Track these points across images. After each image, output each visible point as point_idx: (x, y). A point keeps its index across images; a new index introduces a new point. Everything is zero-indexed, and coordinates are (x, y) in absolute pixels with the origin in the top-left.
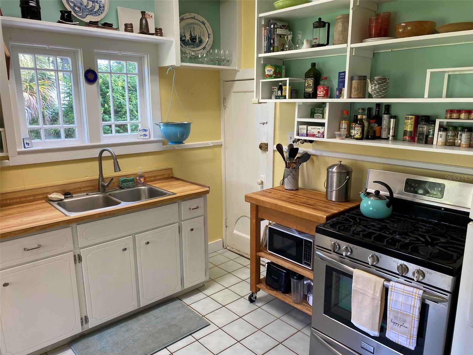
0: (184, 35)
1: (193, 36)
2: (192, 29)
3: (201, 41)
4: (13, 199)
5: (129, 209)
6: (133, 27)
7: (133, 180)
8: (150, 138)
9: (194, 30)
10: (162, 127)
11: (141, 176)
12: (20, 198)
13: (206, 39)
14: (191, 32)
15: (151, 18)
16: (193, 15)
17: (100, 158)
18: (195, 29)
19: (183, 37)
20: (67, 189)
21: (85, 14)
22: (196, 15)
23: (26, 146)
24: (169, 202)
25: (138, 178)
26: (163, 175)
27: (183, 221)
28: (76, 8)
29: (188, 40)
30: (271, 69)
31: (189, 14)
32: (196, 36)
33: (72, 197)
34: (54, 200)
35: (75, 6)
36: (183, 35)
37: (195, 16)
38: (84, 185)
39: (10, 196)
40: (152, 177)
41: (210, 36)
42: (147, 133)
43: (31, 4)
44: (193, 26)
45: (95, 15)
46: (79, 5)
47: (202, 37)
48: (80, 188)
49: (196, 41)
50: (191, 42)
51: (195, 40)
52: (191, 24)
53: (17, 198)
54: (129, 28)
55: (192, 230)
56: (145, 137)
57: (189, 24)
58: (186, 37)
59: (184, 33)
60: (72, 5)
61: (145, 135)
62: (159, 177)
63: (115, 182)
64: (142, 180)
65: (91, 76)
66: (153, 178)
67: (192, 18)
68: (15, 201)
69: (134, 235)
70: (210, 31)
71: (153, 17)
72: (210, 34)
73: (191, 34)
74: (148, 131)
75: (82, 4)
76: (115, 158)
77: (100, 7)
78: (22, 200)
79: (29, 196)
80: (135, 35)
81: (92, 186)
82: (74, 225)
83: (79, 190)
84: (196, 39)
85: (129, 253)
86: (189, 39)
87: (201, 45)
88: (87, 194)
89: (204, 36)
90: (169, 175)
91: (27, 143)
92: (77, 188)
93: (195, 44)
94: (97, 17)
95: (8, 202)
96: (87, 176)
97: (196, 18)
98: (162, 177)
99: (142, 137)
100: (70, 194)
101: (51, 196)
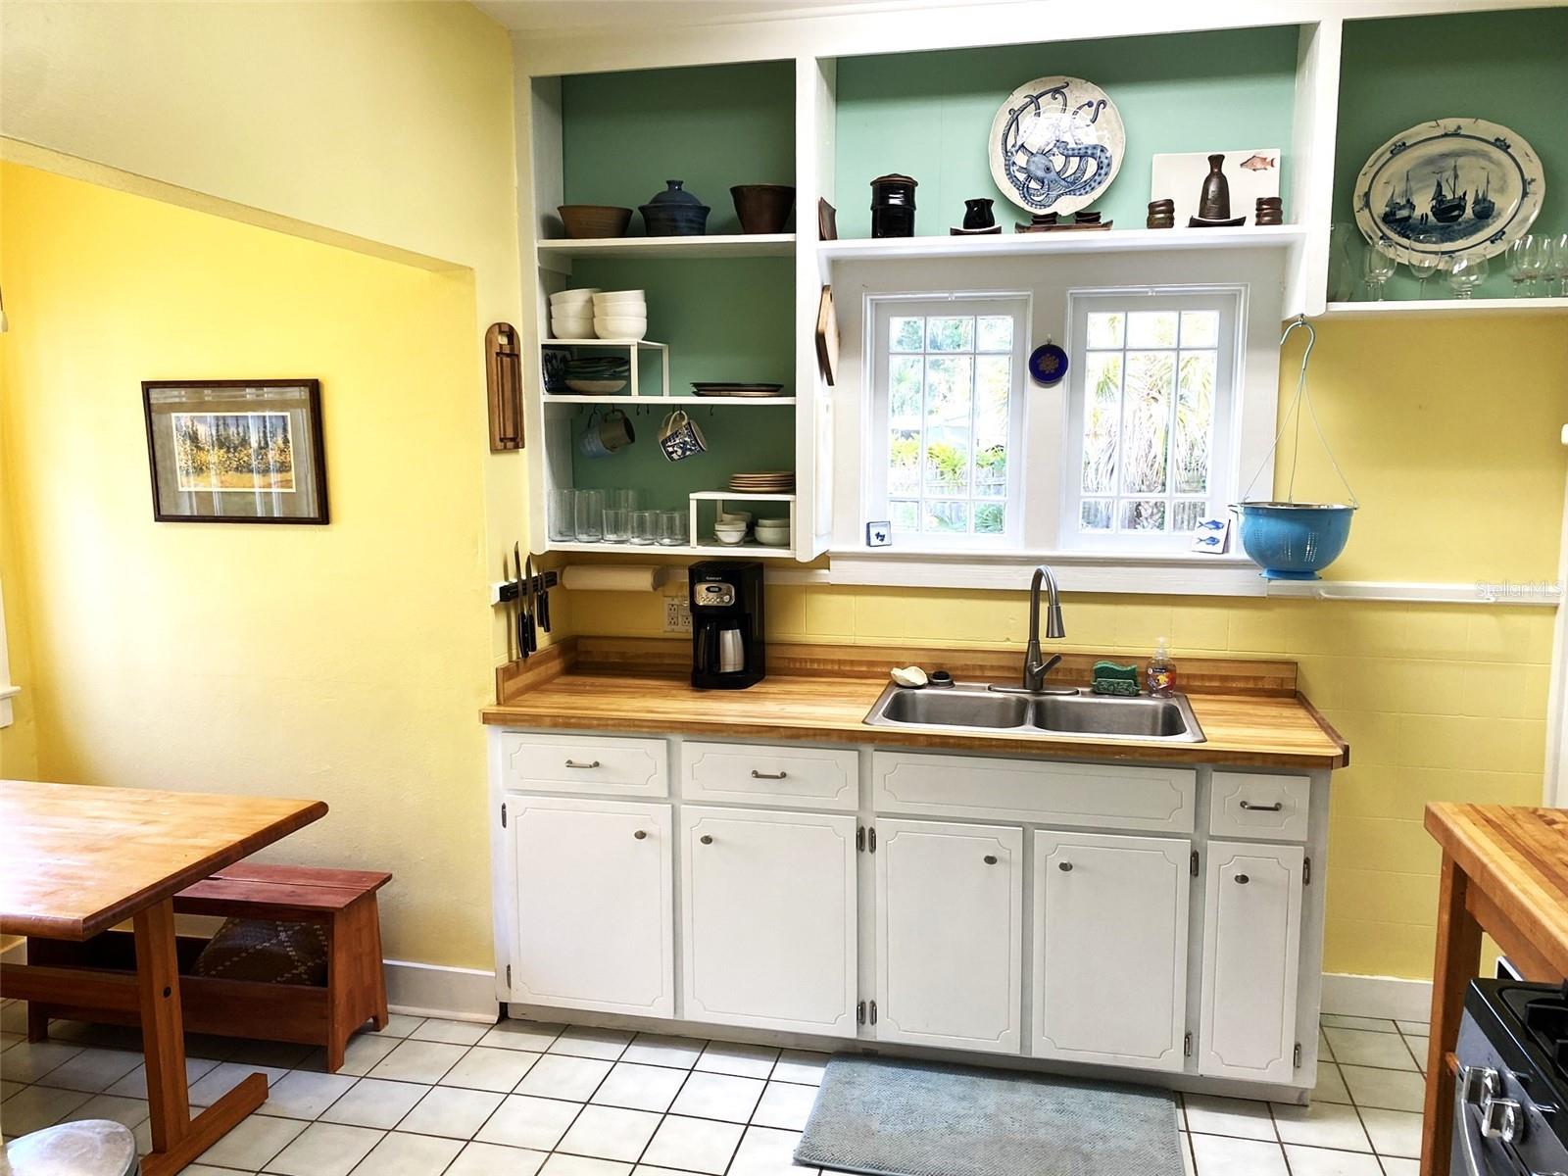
0: (1408, 201)
1: (1450, 197)
2: (1449, 174)
3: (1485, 212)
4: (825, 661)
6: (1173, 210)
7: (1132, 675)
8: (1226, 549)
9: (1456, 177)
11: (1166, 668)
12: (840, 662)
13: (1507, 204)
14: (1439, 185)
15: (1269, 167)
16: (1450, 124)
17: (1035, 595)
18: (1459, 173)
19: (1402, 207)
20: (949, 662)
21: (1054, 194)
22: (1467, 124)
23: (874, 541)
25: (1151, 671)
26: (1256, 679)
27: (1213, 838)
28: (1033, 185)
29: (1424, 217)
31: (1433, 123)
32: (1463, 198)
33: (951, 685)
34: (901, 683)
35: (1029, 177)
36: (1403, 202)
37: (1459, 128)
38: (993, 661)
39: (820, 654)
40: (1211, 678)
41: (1531, 188)
42: (1220, 535)
43: (892, 201)
44: (1451, 162)
45: (1083, 191)
46: (1040, 174)
47: (1491, 197)
48: (982, 668)
49: (1460, 216)
50: (1439, 221)
51: (1456, 213)
52: (1444, 156)
53: (833, 662)
54: (1161, 214)
55: (1244, 879)
56: (1211, 548)
57: (1431, 161)
58: (1412, 207)
59: (1407, 193)
60: (1022, 177)
61: (1213, 541)
62: (1241, 685)
63: (1084, 670)
64: (1163, 679)
65: (1048, 364)
66: (1216, 684)
67: (1446, 135)
68: (829, 667)
69: (1027, 830)
70: (1534, 169)
71: (1277, 163)
72: (1533, 180)
73: (1439, 194)
74: (1225, 529)
75: (1048, 169)
77: (1100, 167)
78: (842, 668)
79: (860, 663)
80: (1180, 234)
81: (1009, 668)
82: (870, 750)
83: (978, 673)
84: (1463, 209)
86: (1430, 214)
87: (1488, 226)
88: (989, 689)
89: (1502, 190)
90: (1282, 686)
91: (878, 535)
92: (974, 667)
93: (1456, 228)
94: (1087, 196)
95: (816, 666)
96: (1008, 639)
97: (1462, 132)
98: (1251, 685)
99: (1204, 546)
100: (947, 677)
101: (896, 672)
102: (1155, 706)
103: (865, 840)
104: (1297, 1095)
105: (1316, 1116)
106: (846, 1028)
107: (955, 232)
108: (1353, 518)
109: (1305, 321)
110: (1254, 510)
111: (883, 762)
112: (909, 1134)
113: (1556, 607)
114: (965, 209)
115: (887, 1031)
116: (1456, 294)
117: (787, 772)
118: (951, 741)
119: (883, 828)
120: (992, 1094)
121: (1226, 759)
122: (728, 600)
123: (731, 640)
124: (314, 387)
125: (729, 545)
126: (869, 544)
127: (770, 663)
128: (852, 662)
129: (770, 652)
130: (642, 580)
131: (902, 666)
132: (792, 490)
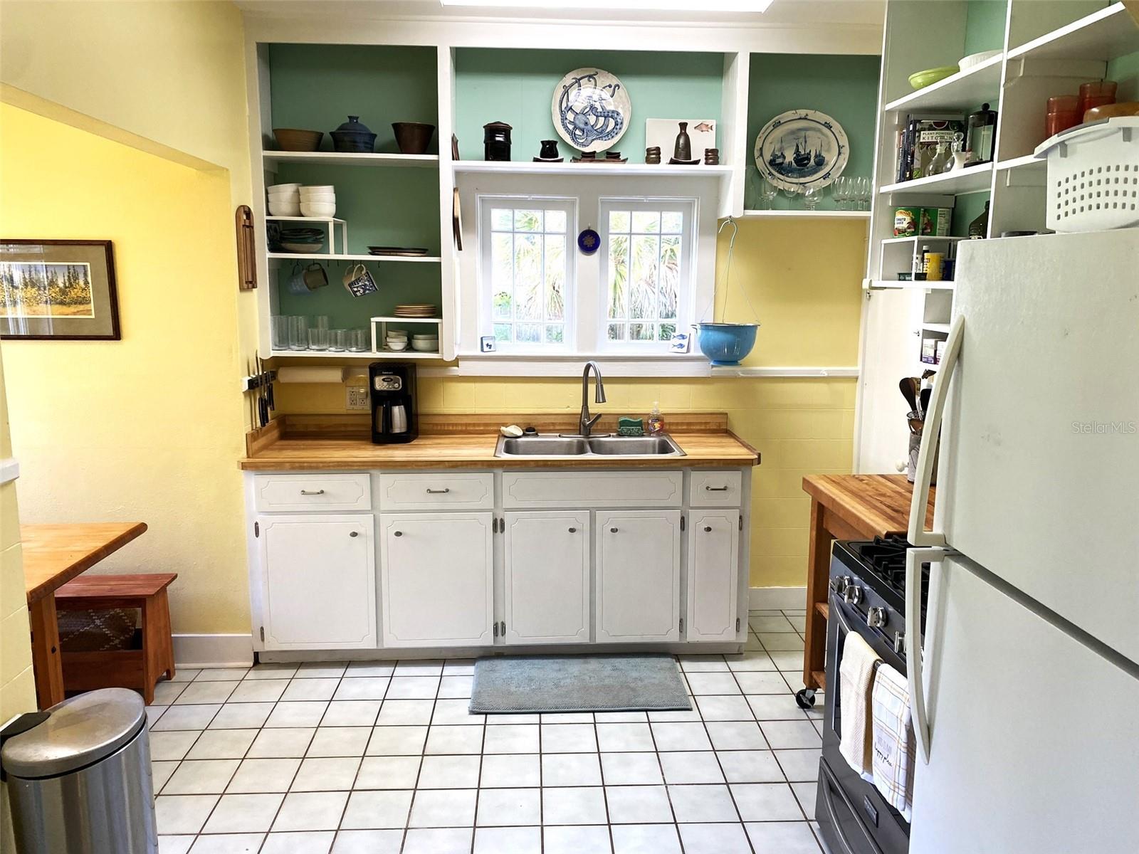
0: (782, 154)
1: (803, 153)
2: (802, 140)
3: (820, 162)
4: (456, 425)
5: (586, 464)
6: (660, 153)
7: (640, 424)
8: (688, 351)
9: (806, 142)
10: (699, 331)
11: (658, 419)
12: (467, 425)
13: (831, 158)
14: (797, 146)
15: (710, 130)
16: (802, 112)
17: (585, 380)
18: (807, 139)
19: (779, 157)
20: (534, 422)
21: (590, 139)
22: (810, 112)
23: (486, 349)
24: (662, 466)
25: (650, 421)
26: (706, 423)
27: (692, 508)
28: (578, 132)
29: (790, 163)
30: (904, 217)
31: (794, 112)
32: (809, 154)
33: (536, 435)
34: (507, 435)
35: (576, 128)
36: (779, 154)
37: (807, 115)
38: (559, 420)
39: (454, 420)
40: (682, 424)
41: (842, 150)
42: (685, 342)
43: (497, 139)
44: (803, 133)
45: (607, 138)
46: (582, 126)
47: (823, 154)
48: (553, 424)
49: (808, 163)
50: (798, 165)
51: (806, 162)
52: (800, 130)
53: (462, 425)
54: (653, 156)
55: (709, 529)
56: (680, 350)
57: (793, 132)
58: (784, 158)
59: (781, 149)
60: (571, 127)
61: (681, 346)
62: (698, 427)
63: (613, 423)
64: (657, 425)
65: (589, 241)
66: (685, 427)
67: (800, 119)
68: (460, 428)
69: (593, 512)
70: (844, 141)
71: (714, 128)
72: (843, 146)
73: (797, 151)
74: (687, 340)
75: (586, 123)
76: (601, 381)
77: (616, 124)
78: (468, 428)
79: (479, 425)
80: (664, 167)
81: (570, 424)
82: (499, 471)
83: (552, 428)
84: (809, 160)
85: (582, 540)
86: (793, 161)
87: (822, 169)
88: (560, 436)
89: (828, 150)
90: (720, 426)
91: (487, 345)
92: (549, 424)
93: (806, 170)
94: (609, 141)
95: (451, 428)
96: (569, 407)
97: (808, 117)
98: (703, 427)
99: (676, 349)
100: (534, 430)
101: (503, 428)
102: (655, 441)
103: (498, 526)
104: (737, 648)
105: (747, 658)
106: (487, 640)
107: (536, 160)
108: (758, 331)
109: (732, 219)
110: (706, 327)
111: (508, 478)
112: (533, 690)
113: (857, 378)
114: (541, 146)
115: (512, 638)
116: (808, 208)
117: (449, 488)
118: (549, 463)
119: (509, 518)
120: (575, 667)
121: (699, 464)
122: (398, 386)
123: (398, 412)
124: (108, 246)
125: (396, 351)
126: (482, 350)
127: (422, 427)
128: (474, 425)
129: (421, 420)
130: (335, 376)
131: (506, 425)
132: (439, 315)
